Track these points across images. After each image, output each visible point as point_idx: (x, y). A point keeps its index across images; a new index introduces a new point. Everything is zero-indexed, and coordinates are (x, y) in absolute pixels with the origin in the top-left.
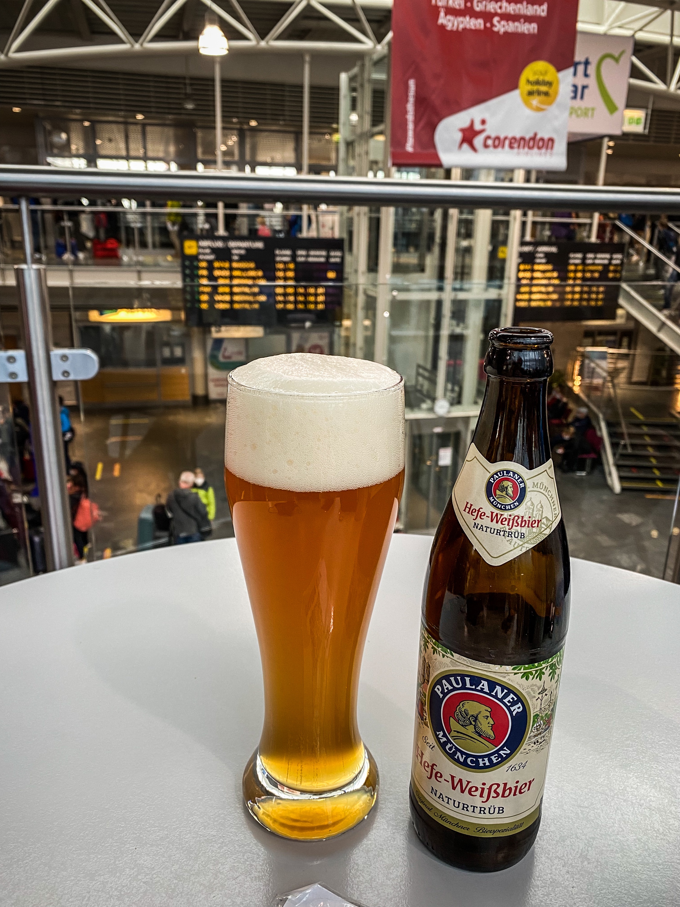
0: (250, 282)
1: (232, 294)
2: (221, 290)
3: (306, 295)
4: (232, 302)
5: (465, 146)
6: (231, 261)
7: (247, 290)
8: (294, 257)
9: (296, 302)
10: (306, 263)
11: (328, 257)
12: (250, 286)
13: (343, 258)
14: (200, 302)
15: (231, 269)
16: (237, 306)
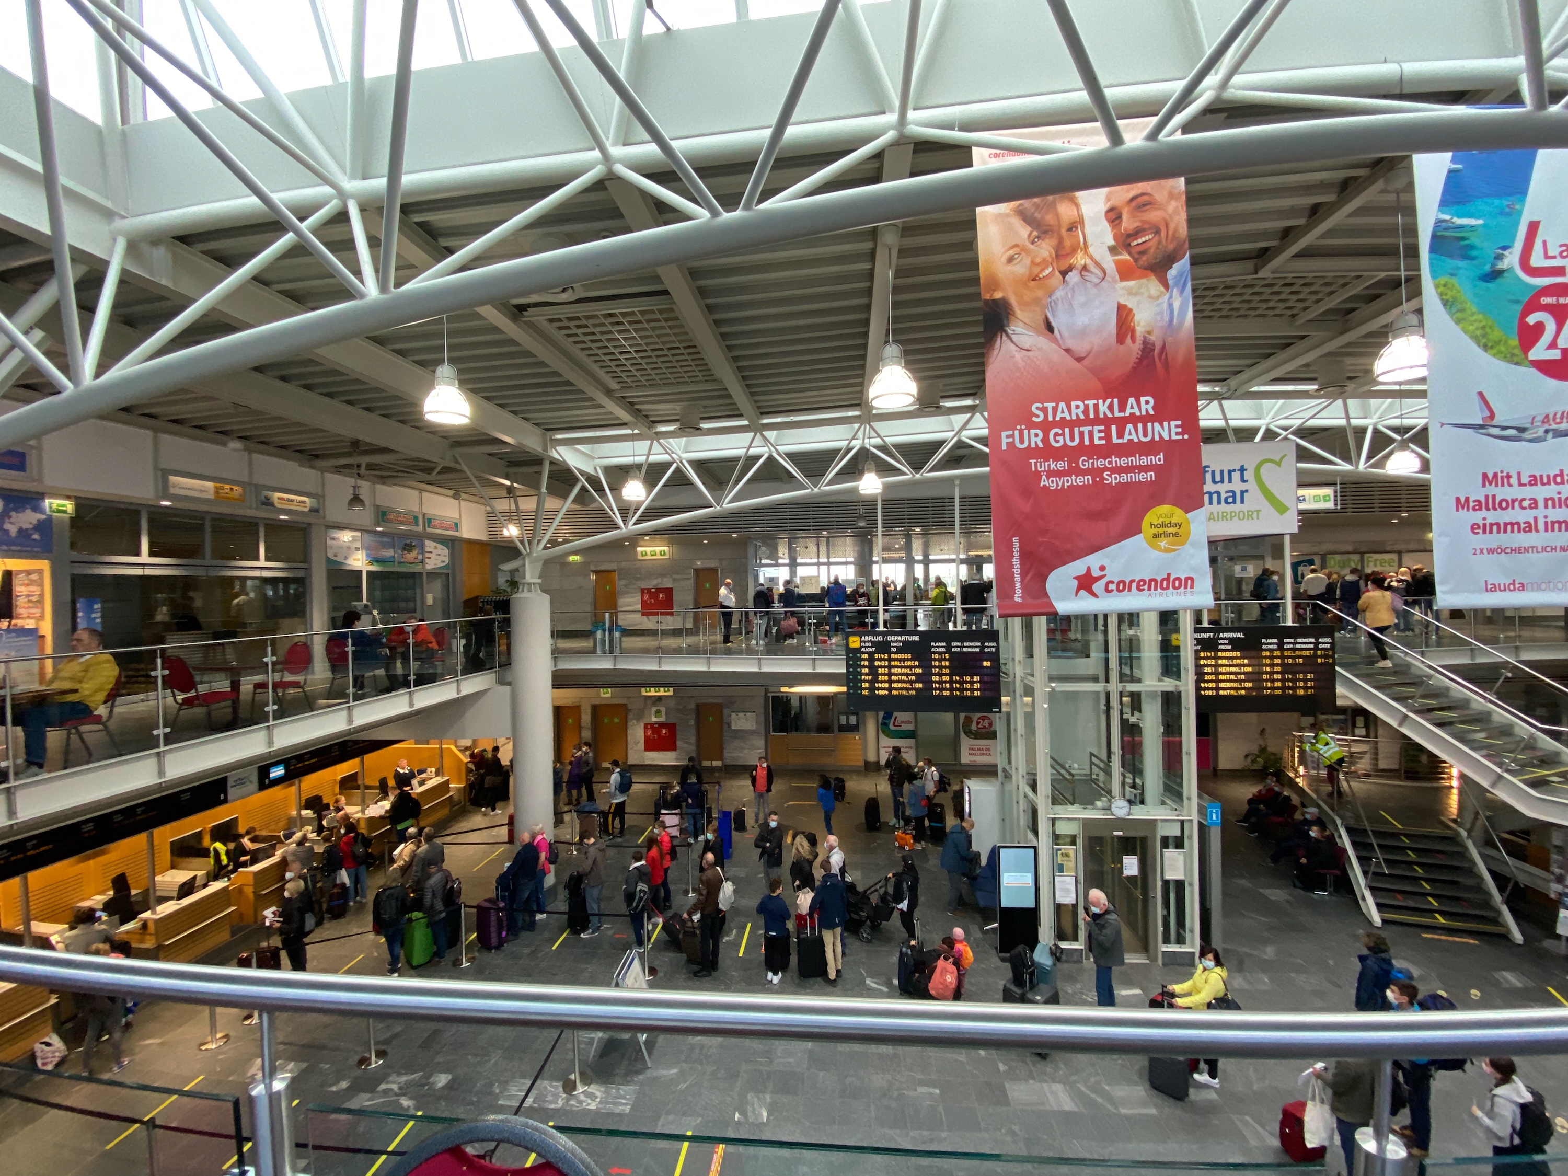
0: (908, 671)
1: (890, 682)
2: (880, 678)
3: (962, 683)
4: (890, 689)
5: (1082, 592)
6: (890, 653)
7: (904, 678)
8: (949, 648)
9: (951, 689)
10: (961, 653)
11: (983, 647)
12: (907, 675)
13: (998, 648)
14: (862, 689)
15: (890, 660)
16: (894, 692)
